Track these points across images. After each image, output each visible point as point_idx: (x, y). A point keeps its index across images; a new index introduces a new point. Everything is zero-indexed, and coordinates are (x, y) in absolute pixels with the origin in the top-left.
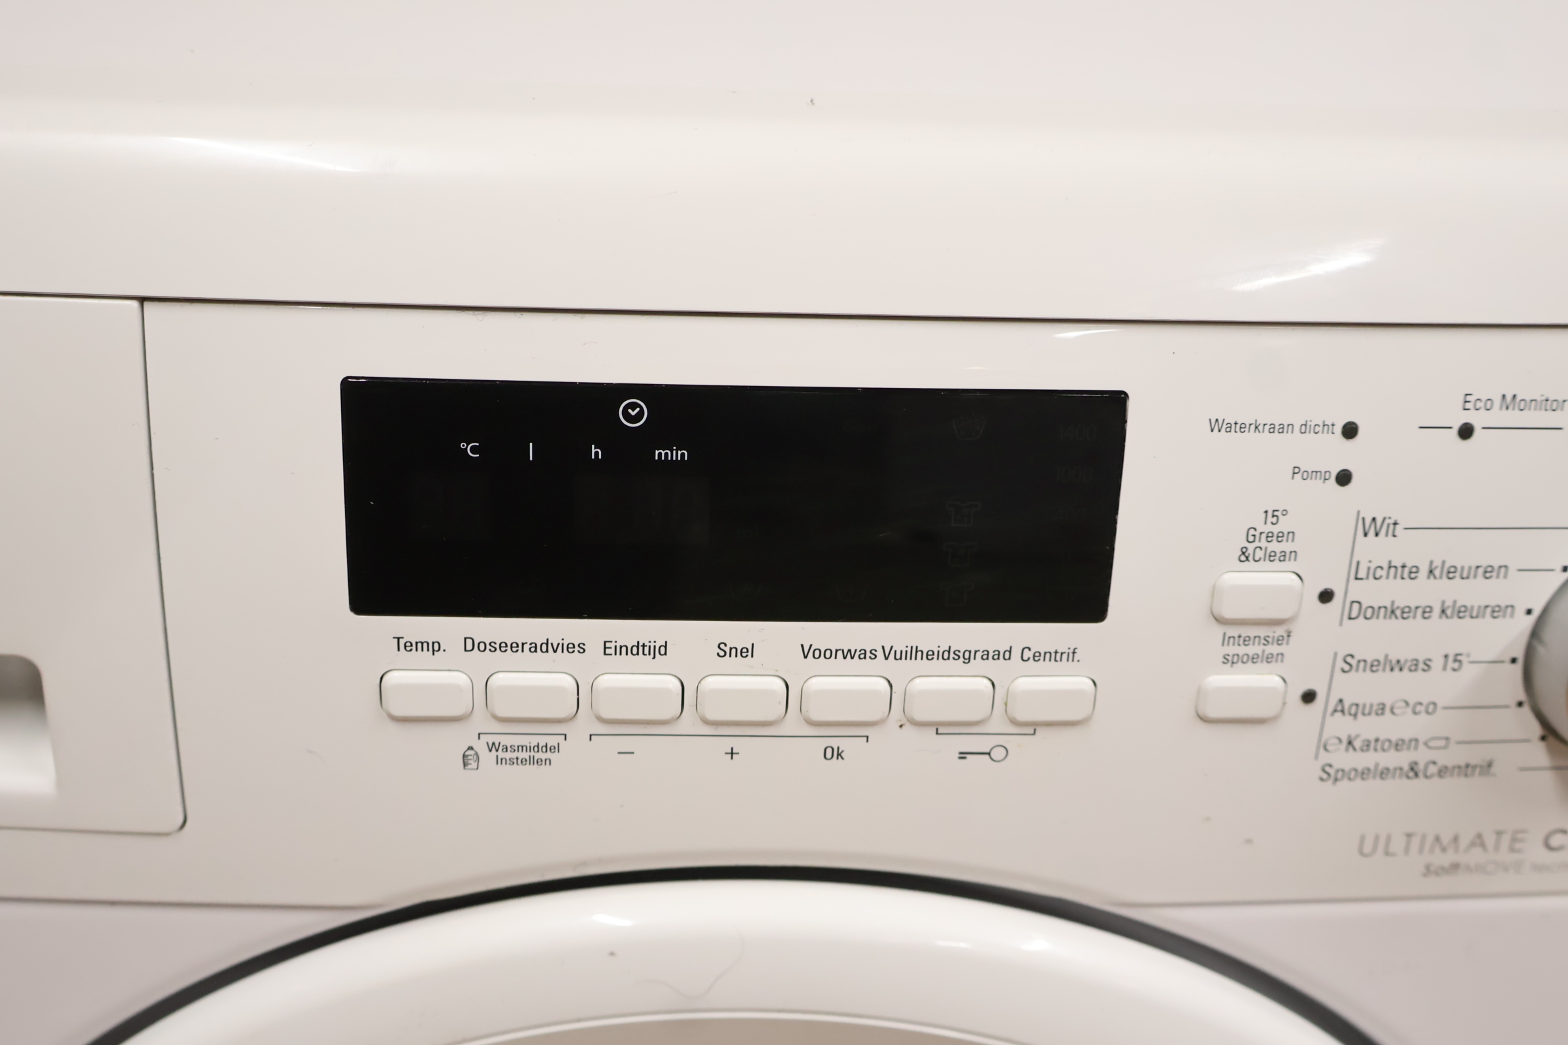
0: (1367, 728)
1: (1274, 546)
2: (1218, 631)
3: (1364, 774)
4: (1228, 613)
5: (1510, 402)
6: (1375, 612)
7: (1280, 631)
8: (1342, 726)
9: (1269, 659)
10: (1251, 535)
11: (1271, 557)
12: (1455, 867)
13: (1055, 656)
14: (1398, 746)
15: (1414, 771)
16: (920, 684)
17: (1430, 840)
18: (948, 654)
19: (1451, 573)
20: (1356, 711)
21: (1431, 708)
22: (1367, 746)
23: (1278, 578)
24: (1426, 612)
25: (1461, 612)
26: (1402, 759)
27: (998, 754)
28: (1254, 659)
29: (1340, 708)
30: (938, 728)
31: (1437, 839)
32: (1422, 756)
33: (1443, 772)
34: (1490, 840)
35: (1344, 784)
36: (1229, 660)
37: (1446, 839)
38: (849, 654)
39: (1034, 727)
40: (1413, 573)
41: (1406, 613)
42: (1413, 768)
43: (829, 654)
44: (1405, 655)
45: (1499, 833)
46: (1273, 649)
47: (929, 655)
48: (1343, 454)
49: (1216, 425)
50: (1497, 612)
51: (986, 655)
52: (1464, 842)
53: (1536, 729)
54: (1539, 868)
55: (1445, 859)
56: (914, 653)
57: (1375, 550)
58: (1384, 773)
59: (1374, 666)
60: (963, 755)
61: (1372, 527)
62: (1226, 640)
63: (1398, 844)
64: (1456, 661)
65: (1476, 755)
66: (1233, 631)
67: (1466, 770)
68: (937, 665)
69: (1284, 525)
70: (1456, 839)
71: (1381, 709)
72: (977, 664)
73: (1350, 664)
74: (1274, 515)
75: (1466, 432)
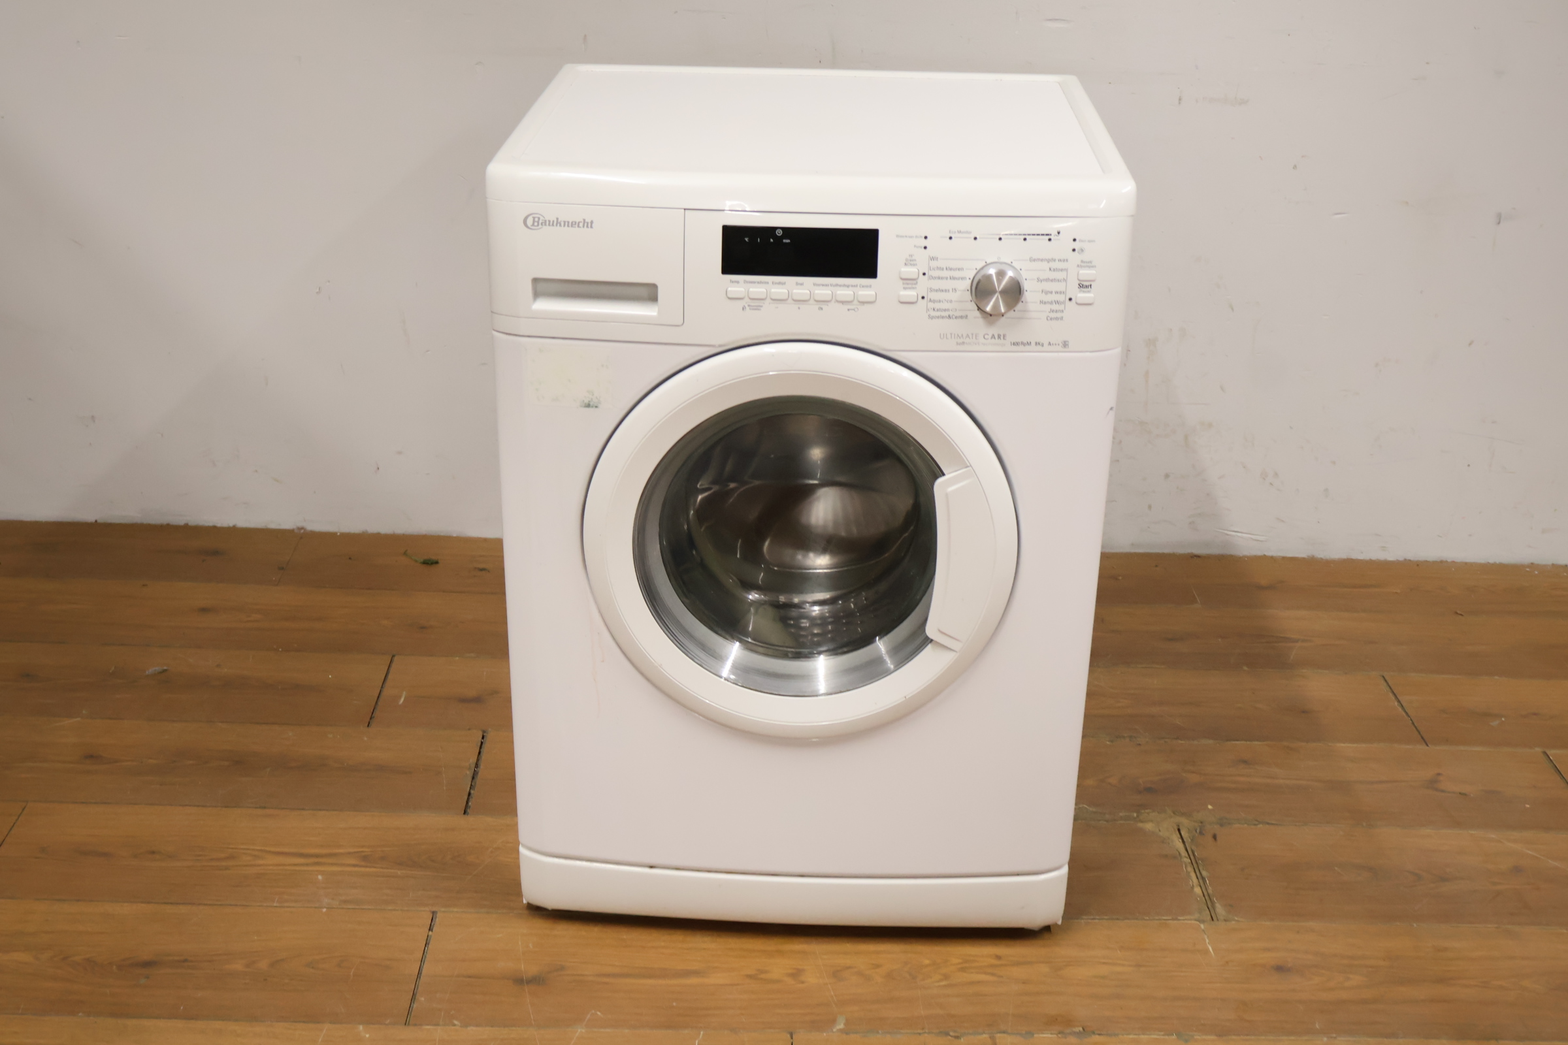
0: (937, 306)
1: (912, 263)
2: (901, 282)
3: (938, 317)
4: (904, 277)
5: (960, 232)
6: (935, 278)
7: (915, 282)
8: (931, 305)
9: (913, 288)
10: (907, 260)
11: (911, 265)
12: (963, 343)
13: (867, 286)
14: (945, 310)
15: (949, 317)
16: (838, 292)
17: (956, 336)
18: (844, 286)
19: (951, 269)
20: (934, 301)
21: (951, 301)
22: (938, 310)
23: (914, 270)
24: (947, 278)
25: (954, 278)
26: (946, 314)
27: (856, 310)
28: (910, 288)
29: (930, 300)
30: (843, 302)
31: (958, 335)
32: (951, 313)
33: (956, 318)
34: (971, 336)
35: (934, 320)
36: (905, 288)
37: (960, 335)
38: (823, 285)
39: (863, 303)
40: (943, 269)
41: (942, 278)
42: (949, 316)
43: (819, 285)
44: (944, 288)
45: (972, 334)
46: (914, 286)
47: (840, 286)
48: (925, 243)
49: (897, 236)
50: (963, 279)
51: (852, 286)
52: (964, 336)
53: (976, 308)
54: (984, 344)
55: (960, 341)
56: (837, 285)
57: (934, 264)
58: (943, 317)
59: (937, 291)
60: (848, 310)
61: (932, 259)
62: (903, 284)
63: (949, 336)
64: (955, 290)
65: (963, 314)
66: (905, 282)
67: (961, 317)
68: (842, 288)
69: (913, 258)
70: (962, 335)
71: (940, 301)
72: (850, 288)
73: (931, 290)
74: (911, 256)
75: (951, 238)
